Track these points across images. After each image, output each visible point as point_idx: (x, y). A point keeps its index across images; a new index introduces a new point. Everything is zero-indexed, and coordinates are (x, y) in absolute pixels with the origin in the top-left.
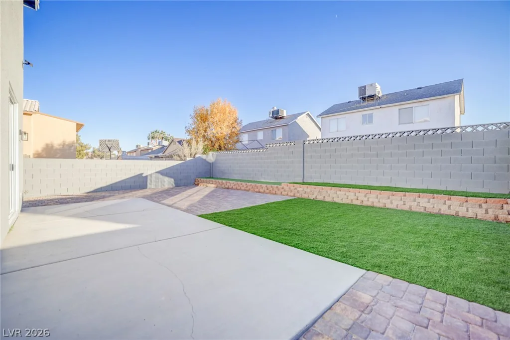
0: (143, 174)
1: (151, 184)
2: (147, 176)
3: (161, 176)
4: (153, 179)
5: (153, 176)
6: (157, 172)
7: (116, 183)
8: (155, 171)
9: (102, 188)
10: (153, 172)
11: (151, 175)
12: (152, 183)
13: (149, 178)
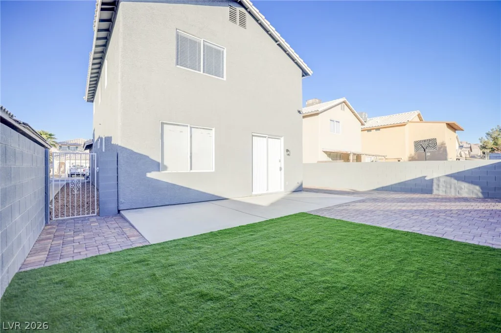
0: (425, 177)
1: (438, 190)
2: (432, 180)
3: (454, 181)
4: (442, 183)
5: (442, 180)
6: (448, 176)
7: (395, 184)
8: (444, 175)
9: (383, 187)
10: (440, 175)
11: (438, 179)
12: (440, 189)
13: (435, 182)
